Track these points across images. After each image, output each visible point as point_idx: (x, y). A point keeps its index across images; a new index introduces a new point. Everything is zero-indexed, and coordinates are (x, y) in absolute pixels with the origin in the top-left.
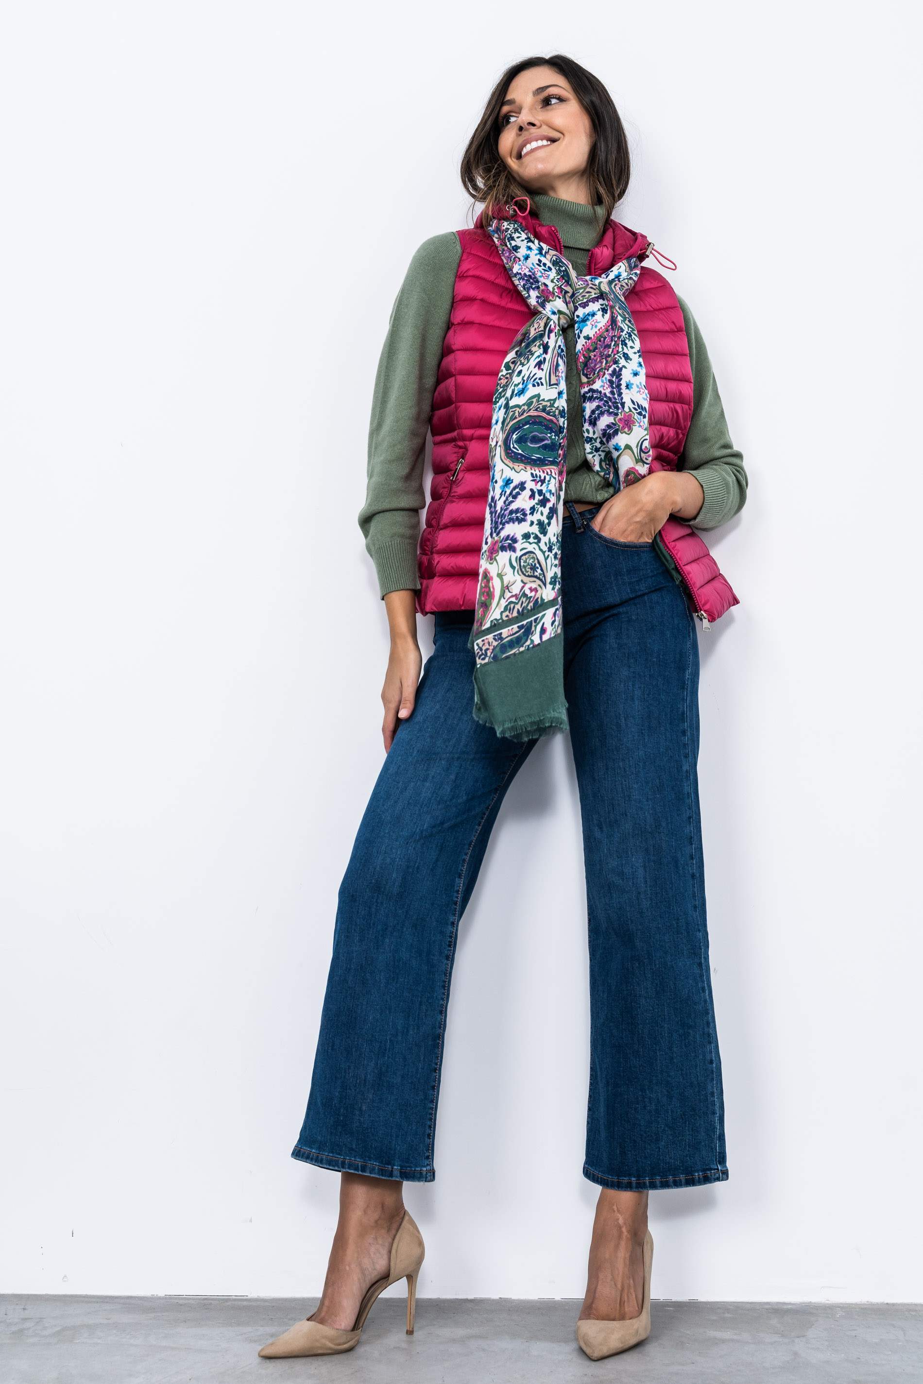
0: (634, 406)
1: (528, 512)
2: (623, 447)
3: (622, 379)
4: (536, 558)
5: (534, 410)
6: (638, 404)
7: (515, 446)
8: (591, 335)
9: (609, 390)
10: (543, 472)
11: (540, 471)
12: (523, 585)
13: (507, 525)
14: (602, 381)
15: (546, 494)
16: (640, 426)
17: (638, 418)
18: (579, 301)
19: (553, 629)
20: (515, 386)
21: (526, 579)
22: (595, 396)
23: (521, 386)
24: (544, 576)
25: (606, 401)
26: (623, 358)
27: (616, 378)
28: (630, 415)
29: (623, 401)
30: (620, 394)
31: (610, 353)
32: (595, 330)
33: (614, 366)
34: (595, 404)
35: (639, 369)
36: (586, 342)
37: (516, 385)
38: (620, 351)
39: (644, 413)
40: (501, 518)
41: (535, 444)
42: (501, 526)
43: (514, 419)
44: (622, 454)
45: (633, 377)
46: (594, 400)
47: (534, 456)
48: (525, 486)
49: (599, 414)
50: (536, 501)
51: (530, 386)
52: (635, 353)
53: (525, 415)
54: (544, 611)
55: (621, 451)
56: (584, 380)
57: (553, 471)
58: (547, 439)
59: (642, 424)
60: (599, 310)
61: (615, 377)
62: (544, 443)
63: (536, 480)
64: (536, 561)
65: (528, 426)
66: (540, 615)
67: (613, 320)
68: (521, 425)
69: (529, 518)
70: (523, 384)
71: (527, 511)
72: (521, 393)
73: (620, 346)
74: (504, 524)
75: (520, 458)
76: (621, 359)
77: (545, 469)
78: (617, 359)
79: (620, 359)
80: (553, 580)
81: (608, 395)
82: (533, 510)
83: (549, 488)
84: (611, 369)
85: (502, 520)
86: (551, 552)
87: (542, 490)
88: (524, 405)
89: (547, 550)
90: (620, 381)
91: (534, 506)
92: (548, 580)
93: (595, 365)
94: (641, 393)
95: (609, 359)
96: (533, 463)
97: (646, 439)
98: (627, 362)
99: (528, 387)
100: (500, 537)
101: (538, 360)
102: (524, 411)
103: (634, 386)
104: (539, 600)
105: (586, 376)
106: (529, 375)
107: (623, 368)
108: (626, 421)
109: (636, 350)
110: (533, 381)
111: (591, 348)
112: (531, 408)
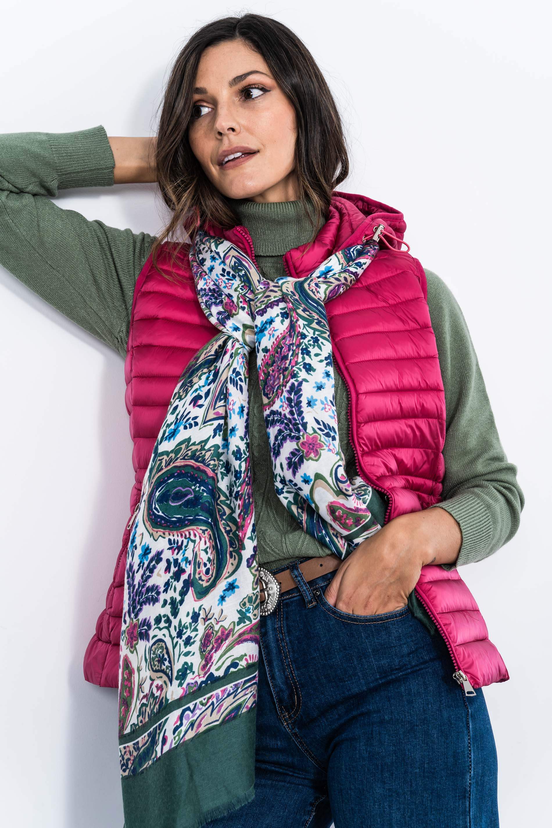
0: (319, 426)
1: (162, 589)
2: (312, 477)
3: (302, 395)
4: (164, 647)
5: (181, 459)
6: (323, 423)
7: (157, 506)
8: (269, 347)
9: (288, 410)
10: (182, 535)
11: (178, 536)
12: (151, 682)
13: (144, 607)
14: (281, 401)
15: (181, 564)
16: (330, 450)
17: (326, 440)
18: (257, 308)
19: (175, 738)
20: (166, 427)
21: (155, 675)
22: (276, 418)
23: (173, 427)
24: (171, 670)
25: (287, 424)
26: (304, 370)
27: (295, 394)
28: (315, 438)
29: (305, 421)
30: (300, 413)
31: (287, 366)
32: (273, 340)
33: (292, 381)
34: (277, 428)
35: (325, 381)
36: (265, 356)
37: (169, 426)
38: (299, 361)
39: (332, 434)
40: (139, 596)
41: (177, 502)
42: (139, 607)
43: (160, 471)
44: (315, 486)
45: (317, 391)
46: (276, 424)
47: (175, 517)
48: (162, 556)
49: (282, 440)
50: (171, 574)
51: (181, 428)
52: (321, 361)
53: (172, 465)
54: (167, 715)
55: (312, 483)
56: (265, 400)
57: (192, 532)
58: (190, 493)
59: (331, 447)
60: (278, 315)
61: (293, 393)
62: (188, 497)
63: (173, 547)
64: (165, 651)
65: (172, 480)
66: (163, 720)
67: (292, 327)
68: (166, 478)
69: (163, 597)
70: (175, 424)
71: (160, 588)
72: (172, 436)
73: (300, 356)
74: (141, 605)
75: (159, 522)
76: (301, 371)
77: (183, 532)
78: (295, 372)
79: (299, 372)
80: (180, 673)
81: (288, 416)
82: (167, 585)
83: (186, 556)
84: (289, 384)
85: (139, 599)
86: (181, 638)
87: (177, 559)
88: (172, 452)
89: (176, 635)
90: (300, 398)
91: (169, 580)
92: (175, 674)
93: (274, 382)
94: (327, 410)
95: (287, 373)
96: (172, 527)
97: (340, 466)
98: (309, 374)
99: (180, 428)
100: (138, 620)
101: (195, 394)
102: (171, 460)
103: (318, 403)
104: (164, 701)
105: (266, 395)
106: (183, 413)
107: (304, 382)
108: (310, 444)
109: (322, 357)
110: (186, 422)
111: (270, 362)
112: (178, 456)
